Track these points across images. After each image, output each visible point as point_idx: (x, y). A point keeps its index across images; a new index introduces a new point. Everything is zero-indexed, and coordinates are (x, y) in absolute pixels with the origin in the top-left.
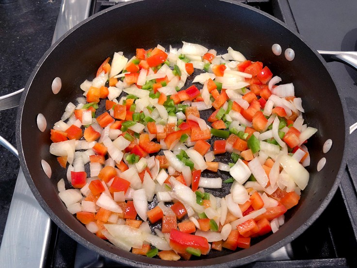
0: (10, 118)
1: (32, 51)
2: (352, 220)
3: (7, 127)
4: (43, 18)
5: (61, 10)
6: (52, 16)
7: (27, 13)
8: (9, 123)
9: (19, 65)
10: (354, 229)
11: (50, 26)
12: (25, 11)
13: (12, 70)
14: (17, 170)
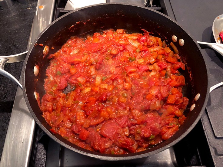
0: (5, 81)
1: (18, 39)
2: (209, 143)
3: (3, 87)
4: (24, 19)
5: (36, 14)
6: (30, 17)
7: (14, 15)
8: (4, 84)
9: (10, 49)
10: (210, 149)
11: (29, 24)
12: (13, 14)
13: (6, 52)
14: (10, 114)
